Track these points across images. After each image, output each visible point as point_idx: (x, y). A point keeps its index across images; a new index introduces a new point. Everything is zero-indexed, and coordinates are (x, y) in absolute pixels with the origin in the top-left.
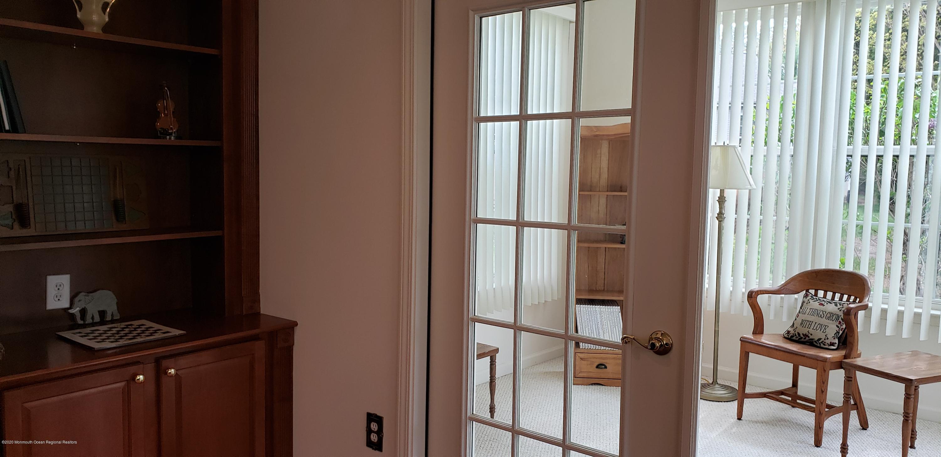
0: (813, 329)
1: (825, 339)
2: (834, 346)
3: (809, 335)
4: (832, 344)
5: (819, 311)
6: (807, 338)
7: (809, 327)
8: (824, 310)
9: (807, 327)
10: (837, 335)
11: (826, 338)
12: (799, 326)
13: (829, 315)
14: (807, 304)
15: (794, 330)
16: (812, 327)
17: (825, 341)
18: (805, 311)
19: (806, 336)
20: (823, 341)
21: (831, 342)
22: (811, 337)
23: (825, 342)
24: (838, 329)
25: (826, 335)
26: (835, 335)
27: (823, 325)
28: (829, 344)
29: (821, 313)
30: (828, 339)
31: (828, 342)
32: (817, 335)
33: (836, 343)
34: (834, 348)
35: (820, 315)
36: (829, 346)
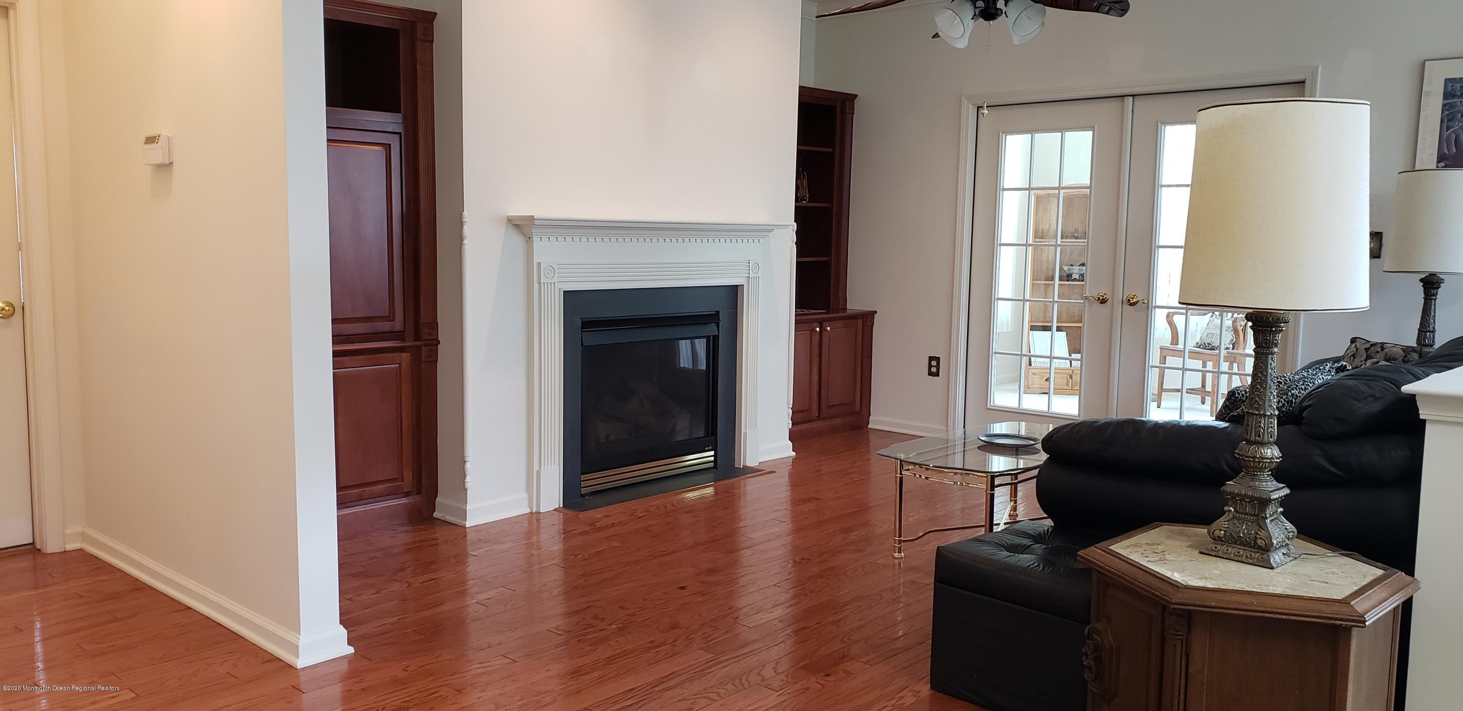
3: (1212, 343)
6: (1210, 346)
12: (1205, 338)
16: (1214, 338)
19: (1209, 344)
24: (1232, 337)
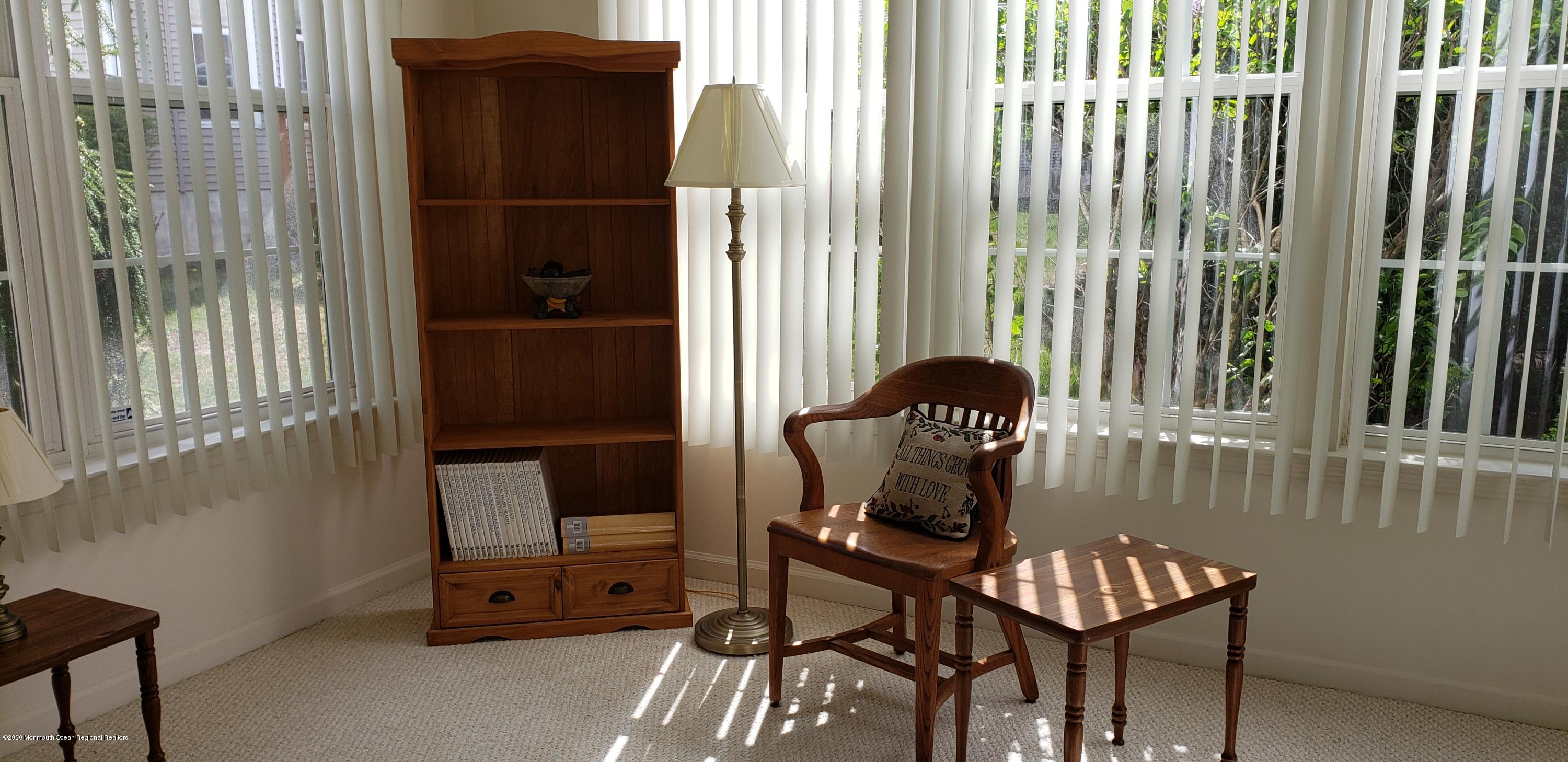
0: (920, 494)
1: (943, 517)
2: (962, 531)
3: (913, 508)
4: (959, 527)
5: (933, 452)
6: (909, 515)
7: (912, 491)
8: (942, 451)
9: (908, 490)
10: (967, 506)
11: (946, 513)
12: (893, 489)
13: (952, 463)
14: (911, 436)
15: (884, 497)
16: (919, 490)
17: (943, 521)
18: (906, 454)
19: (906, 509)
20: (941, 521)
21: (955, 523)
22: (917, 512)
23: (943, 524)
24: (969, 493)
25: (945, 508)
26: (963, 506)
27: (940, 486)
28: (952, 526)
29: (937, 458)
30: (949, 516)
31: (950, 522)
32: (929, 507)
33: (966, 525)
34: (962, 535)
35: (934, 463)
36: (952, 531)
